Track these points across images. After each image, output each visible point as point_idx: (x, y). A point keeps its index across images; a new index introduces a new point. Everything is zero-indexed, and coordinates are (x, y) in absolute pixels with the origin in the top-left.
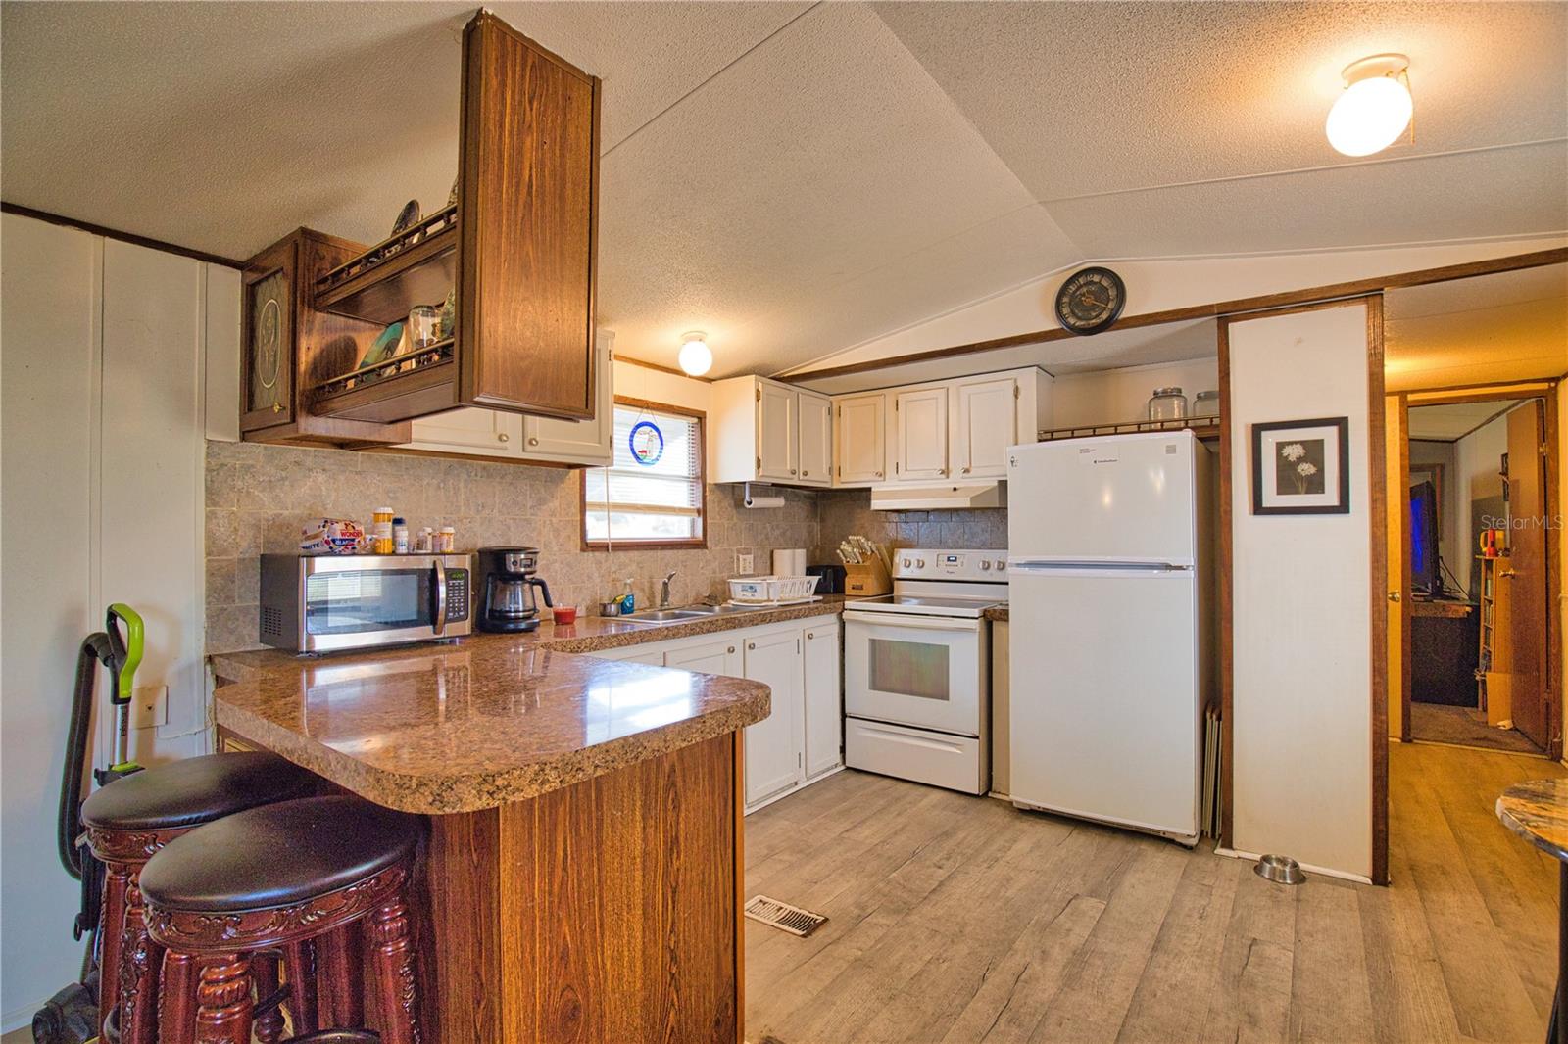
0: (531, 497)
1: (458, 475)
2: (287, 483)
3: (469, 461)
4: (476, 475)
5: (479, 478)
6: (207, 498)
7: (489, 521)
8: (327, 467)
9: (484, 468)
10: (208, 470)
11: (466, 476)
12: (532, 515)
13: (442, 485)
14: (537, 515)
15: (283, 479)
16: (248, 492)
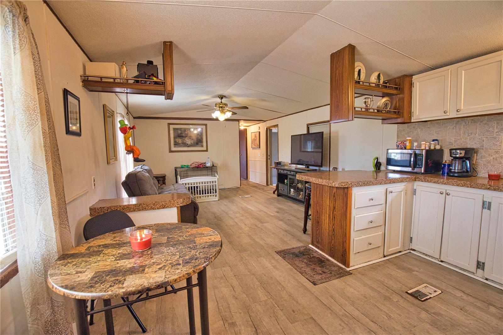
0: (497, 128)
1: (461, 124)
2: (411, 132)
3: (466, 118)
4: (469, 123)
5: (470, 123)
6: (397, 137)
7: (474, 139)
8: (421, 127)
9: (472, 120)
10: (397, 131)
11: (464, 124)
12: (497, 135)
13: (455, 128)
14: (500, 135)
15: (410, 131)
16: (404, 135)
